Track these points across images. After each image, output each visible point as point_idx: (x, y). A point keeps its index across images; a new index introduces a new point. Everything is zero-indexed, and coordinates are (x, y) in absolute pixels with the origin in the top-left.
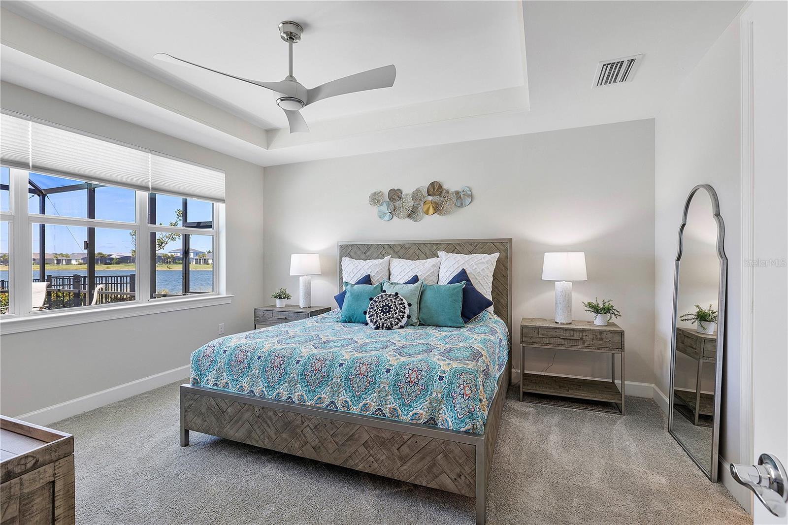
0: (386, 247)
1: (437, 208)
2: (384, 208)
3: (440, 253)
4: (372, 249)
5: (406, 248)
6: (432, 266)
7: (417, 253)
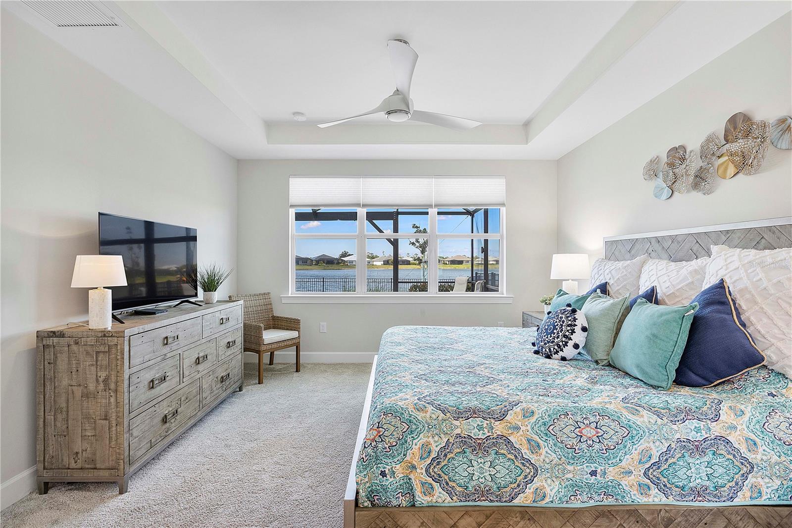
0: (653, 241)
1: (744, 164)
2: (660, 181)
3: (714, 249)
4: (637, 246)
5: (679, 242)
6: (691, 272)
7: (695, 249)
